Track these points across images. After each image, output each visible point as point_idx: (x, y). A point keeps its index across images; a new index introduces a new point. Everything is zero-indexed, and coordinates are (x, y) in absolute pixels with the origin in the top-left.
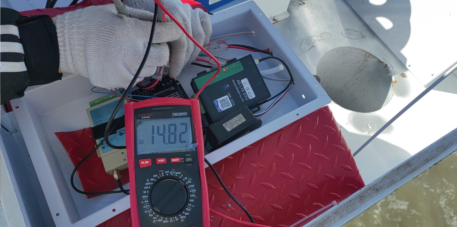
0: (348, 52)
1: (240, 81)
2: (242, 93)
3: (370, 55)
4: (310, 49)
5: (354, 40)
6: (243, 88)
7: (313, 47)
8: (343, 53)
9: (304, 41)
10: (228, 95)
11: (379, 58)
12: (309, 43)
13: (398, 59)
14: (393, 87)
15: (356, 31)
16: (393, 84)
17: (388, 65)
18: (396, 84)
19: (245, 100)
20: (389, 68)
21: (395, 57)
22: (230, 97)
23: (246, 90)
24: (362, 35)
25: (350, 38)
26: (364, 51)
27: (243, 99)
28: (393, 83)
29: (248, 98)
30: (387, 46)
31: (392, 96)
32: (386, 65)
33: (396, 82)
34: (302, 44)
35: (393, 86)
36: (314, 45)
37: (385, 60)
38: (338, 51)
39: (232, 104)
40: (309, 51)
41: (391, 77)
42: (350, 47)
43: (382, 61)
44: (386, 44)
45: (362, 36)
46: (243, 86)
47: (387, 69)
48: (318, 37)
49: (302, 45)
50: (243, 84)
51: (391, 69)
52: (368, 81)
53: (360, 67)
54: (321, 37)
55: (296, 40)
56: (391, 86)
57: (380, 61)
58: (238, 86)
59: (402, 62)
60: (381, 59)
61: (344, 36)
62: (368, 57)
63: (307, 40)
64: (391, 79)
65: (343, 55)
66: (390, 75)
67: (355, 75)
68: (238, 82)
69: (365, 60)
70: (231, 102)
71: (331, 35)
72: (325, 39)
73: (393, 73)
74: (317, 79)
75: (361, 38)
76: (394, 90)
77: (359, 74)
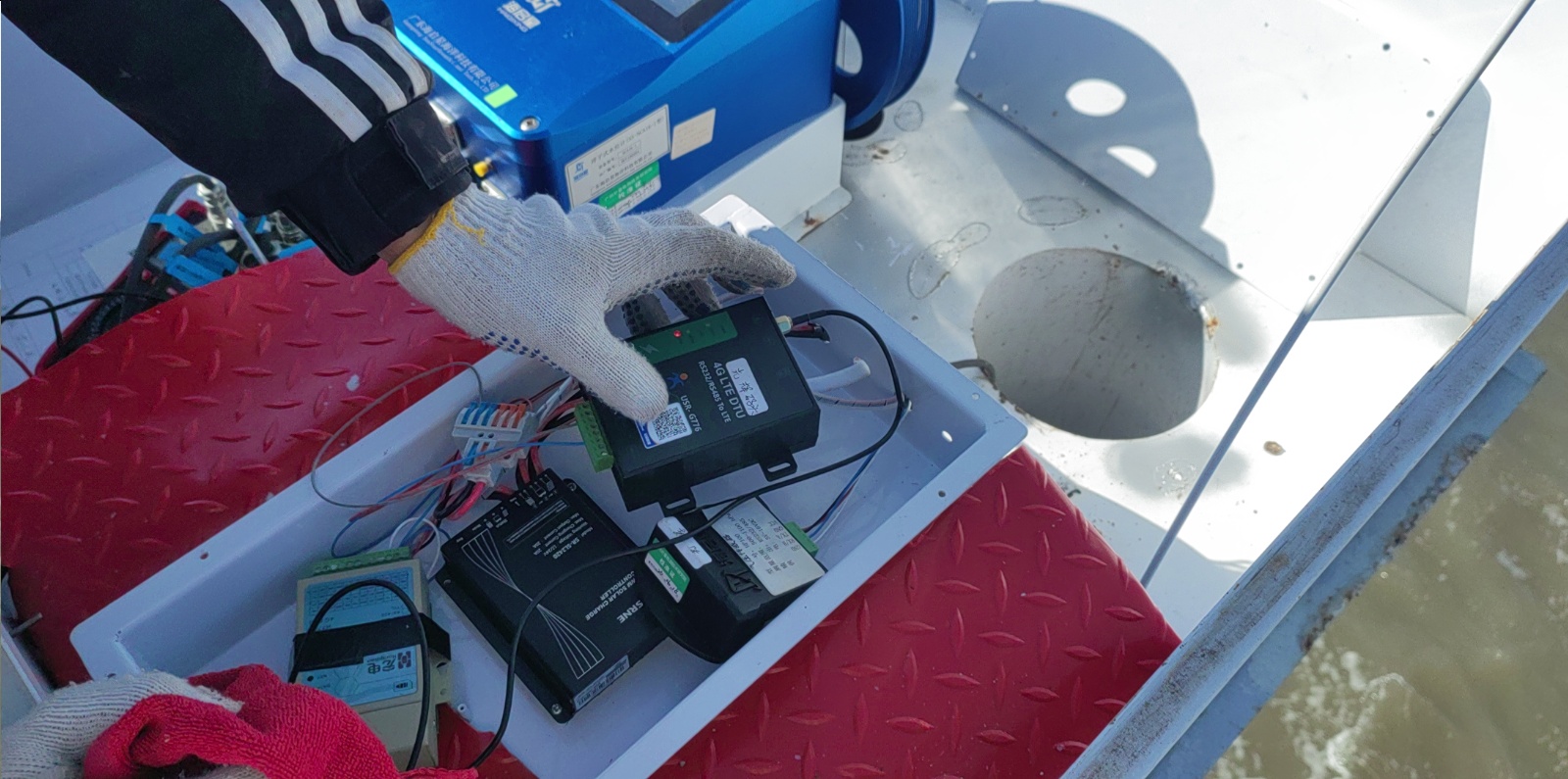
0: (1055, 266)
3: (1119, 258)
4: (939, 282)
5: (1062, 226)
7: (946, 277)
8: (1041, 270)
9: (915, 262)
11: (1146, 262)
12: (931, 267)
13: (1202, 254)
14: (1213, 340)
15: (1061, 199)
16: (1210, 329)
17: (1180, 279)
18: (1217, 328)
20: (1184, 285)
21: (1194, 249)
24: (1081, 207)
25: (1047, 225)
26: (1099, 252)
28: (1208, 326)
30: (1163, 222)
31: (1214, 369)
32: (1175, 279)
33: (1214, 323)
34: (911, 274)
35: (1210, 337)
36: (947, 271)
37: (1166, 264)
40: (938, 289)
41: (1196, 311)
42: (1055, 251)
43: (1159, 269)
44: (1157, 219)
45: (1079, 210)
47: (1178, 289)
48: (951, 242)
49: (911, 278)
51: (1190, 287)
52: (1138, 337)
53: (1101, 301)
54: (963, 240)
55: (890, 266)
56: (1206, 337)
57: (1153, 272)
59: (1217, 258)
60: (1153, 266)
61: (1028, 222)
62: (1116, 266)
63: (922, 258)
64: (1200, 317)
65: (1043, 277)
66: (1194, 307)
67: (1097, 325)
69: (1110, 278)
71: (988, 227)
72: (975, 244)
73: (1199, 297)
74: (982, 369)
75: (1079, 216)
76: (1216, 347)
77: (1106, 322)
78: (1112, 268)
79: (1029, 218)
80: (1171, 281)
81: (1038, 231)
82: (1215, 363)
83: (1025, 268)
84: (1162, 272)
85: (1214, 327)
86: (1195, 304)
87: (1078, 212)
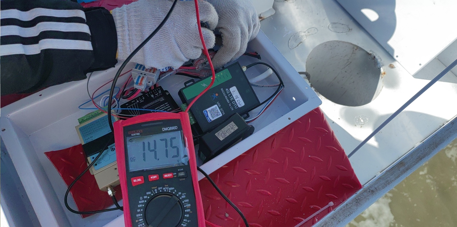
0: (336, 46)
1: (229, 90)
2: (231, 102)
3: (358, 47)
4: (298, 45)
5: (341, 34)
6: (232, 97)
7: (301, 43)
8: (331, 47)
9: (292, 37)
10: (217, 104)
11: (366, 50)
12: (297, 39)
14: (382, 79)
15: (343, 24)
16: (382, 75)
17: (376, 57)
18: (385, 75)
19: (234, 108)
20: (377, 60)
21: (384, 49)
22: (220, 106)
23: (235, 98)
24: (349, 28)
25: (337, 32)
26: (351, 44)
27: (232, 108)
28: (382, 74)
29: (237, 106)
30: (375, 38)
31: (381, 88)
32: (374, 57)
33: (384, 73)
34: (290, 40)
35: (382, 78)
36: (302, 41)
37: (373, 51)
38: (326, 45)
39: (222, 113)
40: (297, 47)
41: (379, 69)
42: (337, 41)
43: (370, 53)
46: (231, 95)
47: (375, 60)
48: (305, 32)
49: (290, 42)
50: (232, 93)
51: (379, 60)
52: (357, 73)
53: (348, 60)
54: (309, 32)
55: (284, 36)
56: (380, 78)
58: (227, 95)
59: (390, 53)
60: (368, 52)
61: (331, 30)
62: (356, 50)
63: (294, 36)
64: (380, 71)
65: (331, 49)
66: (379, 67)
67: (345, 68)
68: (226, 90)
69: (353, 53)
70: (221, 111)
71: (317, 29)
72: (312, 34)
73: (381, 64)
74: (307, 76)
75: (348, 31)
76: (383, 81)
77: (348, 67)
78: (355, 50)
79: (331, 29)
81: (334, 34)
82: (382, 86)
84: (371, 54)
85: (384, 75)
86: (379, 66)
87: (348, 30)
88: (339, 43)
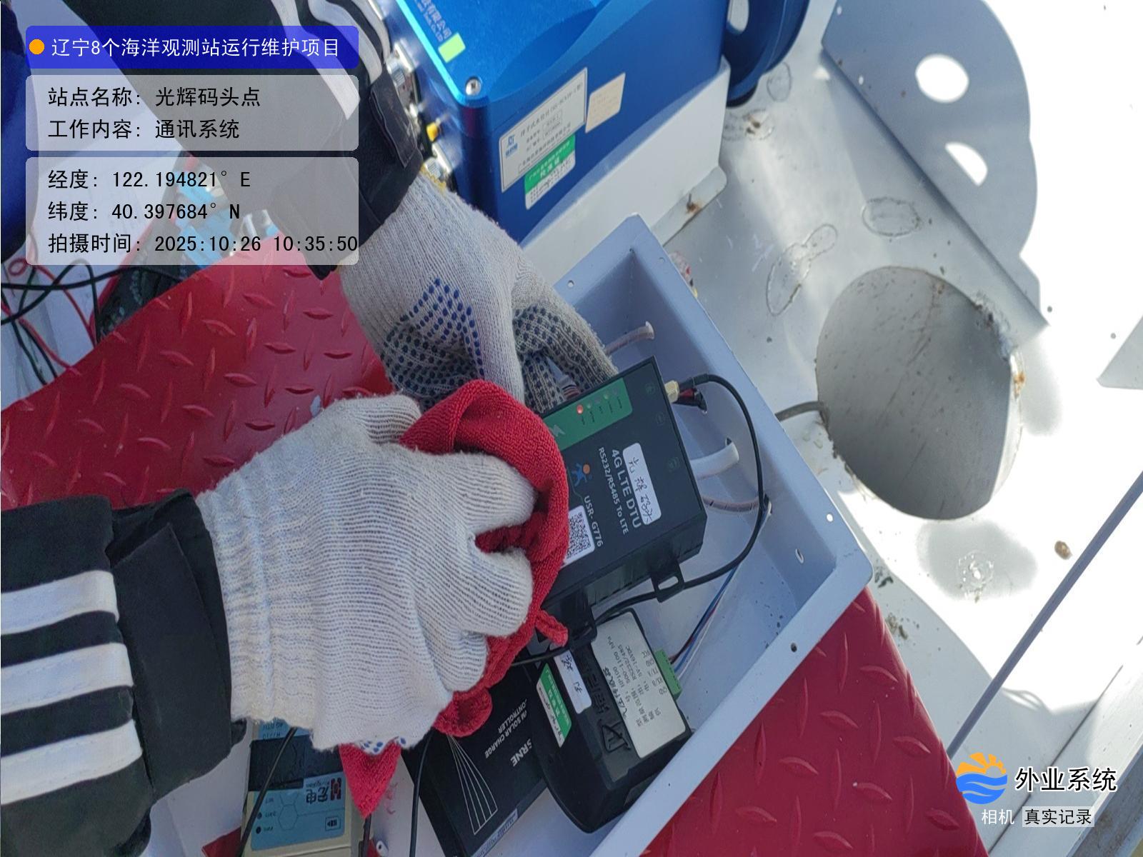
0: (887, 285)
1: (621, 455)
2: (623, 503)
3: (946, 285)
5: (898, 238)
6: (627, 481)
8: (875, 287)
10: (585, 505)
11: (967, 293)
13: (1018, 289)
14: (1018, 400)
15: (899, 203)
16: (1017, 386)
17: (995, 317)
18: (1023, 385)
19: (630, 524)
20: (998, 326)
21: (1010, 281)
22: (591, 512)
23: (635, 487)
24: (916, 214)
25: (886, 234)
26: (927, 273)
27: (626, 525)
28: (1015, 382)
29: (640, 520)
30: (985, 243)
31: (1018, 436)
32: (991, 317)
33: (1022, 379)
35: (1016, 396)
37: (984, 298)
39: (596, 541)
40: (790, 305)
41: (1007, 360)
42: (889, 268)
43: (978, 303)
44: (981, 238)
45: (914, 218)
46: (626, 474)
47: (992, 329)
50: (628, 466)
51: (1003, 329)
52: (950, 378)
53: (922, 330)
55: (754, 269)
56: (1012, 395)
57: (972, 304)
59: (1030, 296)
60: (973, 299)
62: (940, 292)
64: (1009, 368)
65: (876, 296)
66: (1005, 355)
67: (915, 358)
69: (933, 305)
70: (592, 531)
71: (836, 231)
73: (1010, 343)
74: (821, 414)
75: (913, 225)
76: (1020, 411)
77: (924, 355)
78: (937, 293)
79: (871, 224)
80: (987, 319)
81: (877, 242)
82: (1018, 430)
83: (862, 284)
84: (980, 307)
85: (1020, 383)
86: (1006, 351)
87: (913, 222)
88: (894, 272)
